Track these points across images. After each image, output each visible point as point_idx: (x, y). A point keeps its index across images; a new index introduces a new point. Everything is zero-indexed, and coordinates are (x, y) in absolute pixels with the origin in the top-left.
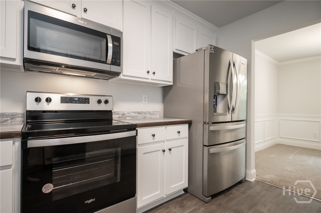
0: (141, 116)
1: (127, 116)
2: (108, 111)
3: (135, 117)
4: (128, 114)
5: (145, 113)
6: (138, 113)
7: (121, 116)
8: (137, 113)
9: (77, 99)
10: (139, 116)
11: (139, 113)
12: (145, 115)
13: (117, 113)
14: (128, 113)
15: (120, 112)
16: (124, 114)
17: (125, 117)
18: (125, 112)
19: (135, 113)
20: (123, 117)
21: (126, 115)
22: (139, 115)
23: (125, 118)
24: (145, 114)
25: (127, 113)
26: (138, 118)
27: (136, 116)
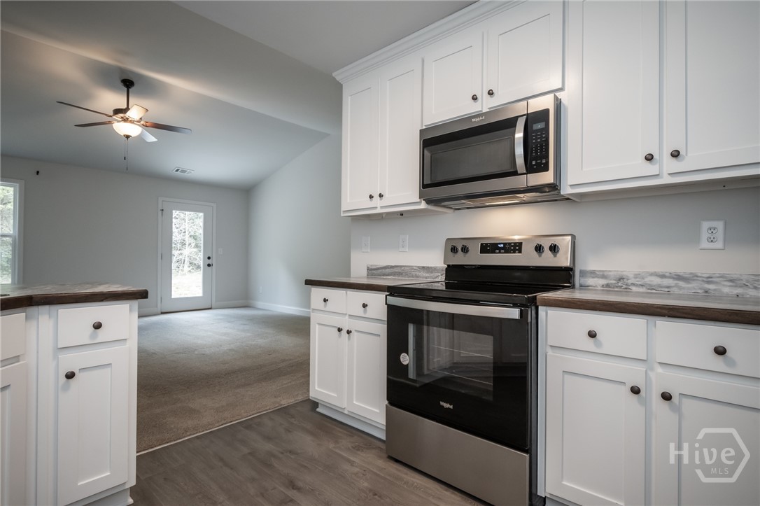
0: (689, 288)
1: (633, 284)
2: (562, 267)
3: (661, 287)
4: (636, 278)
5: (709, 280)
6: (674, 278)
7: (614, 282)
8: (670, 277)
9: (502, 245)
10: (680, 288)
11: (679, 277)
12: (711, 287)
13: (601, 273)
14: (636, 276)
15: (610, 273)
16: (624, 279)
17: (627, 285)
18: (625, 273)
19: (663, 276)
20: (620, 284)
21: (630, 282)
22: (682, 284)
23: (626, 288)
24: (708, 282)
25: (631, 276)
26: (676, 291)
27: (668, 287)
